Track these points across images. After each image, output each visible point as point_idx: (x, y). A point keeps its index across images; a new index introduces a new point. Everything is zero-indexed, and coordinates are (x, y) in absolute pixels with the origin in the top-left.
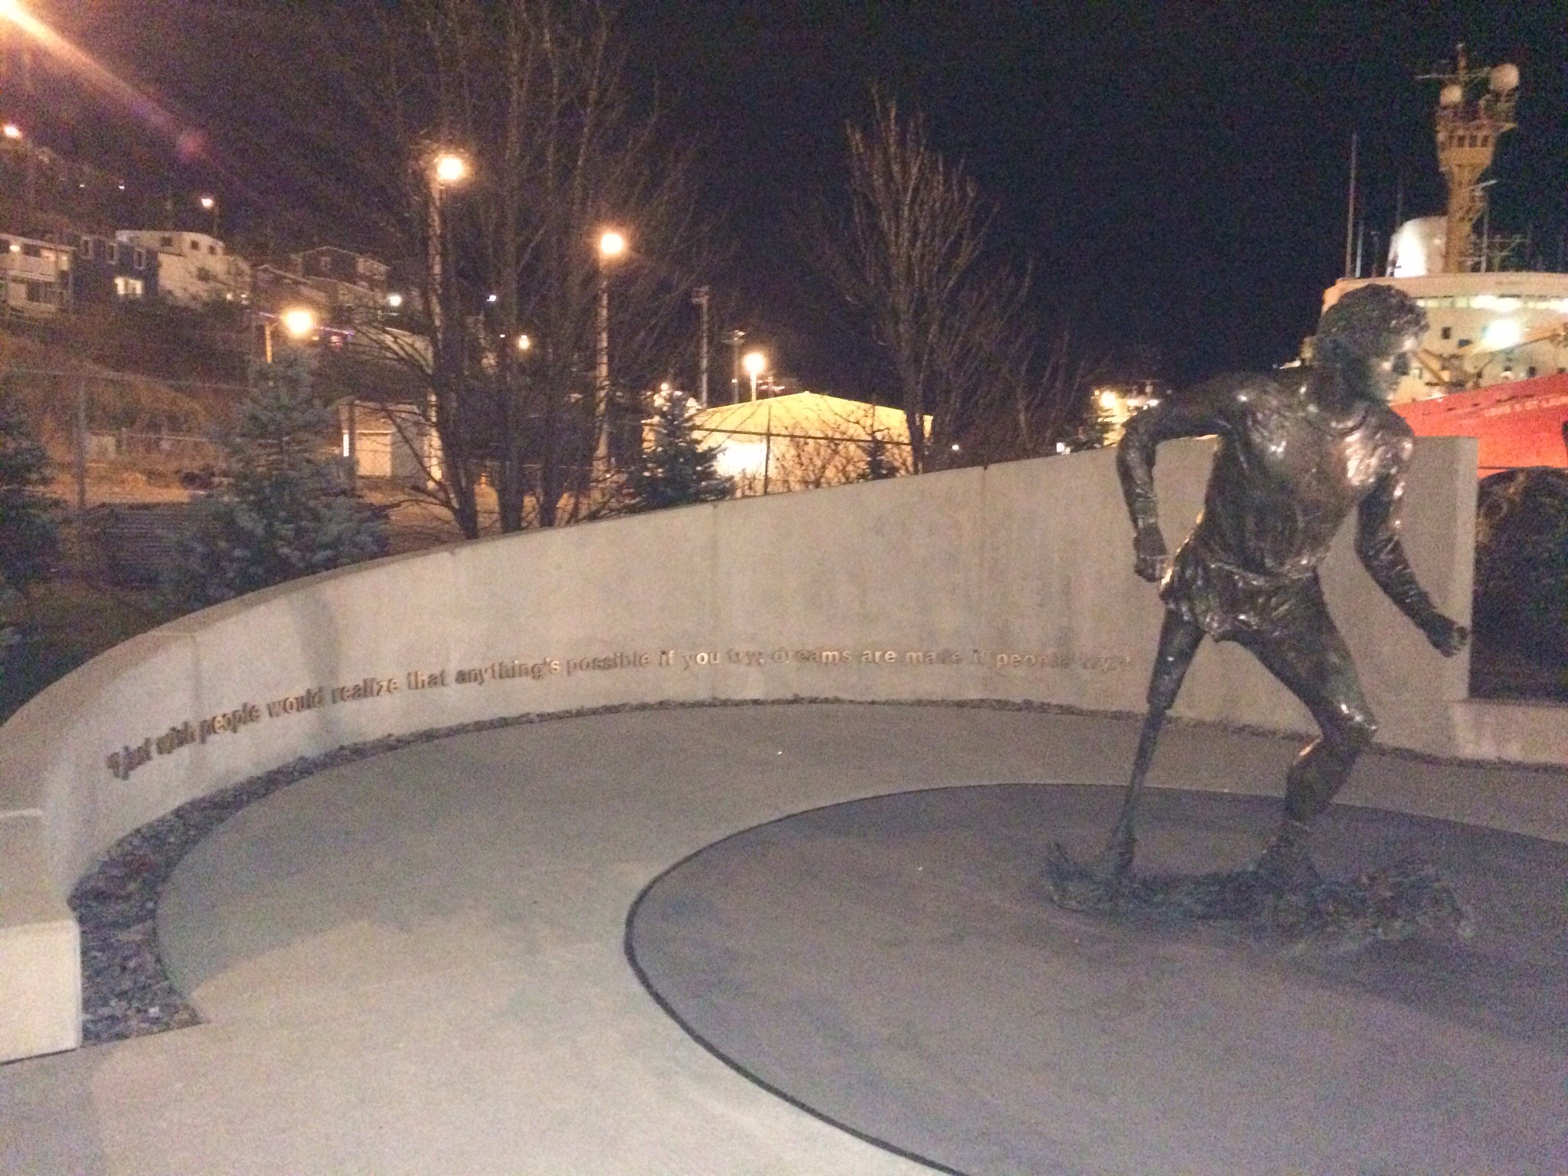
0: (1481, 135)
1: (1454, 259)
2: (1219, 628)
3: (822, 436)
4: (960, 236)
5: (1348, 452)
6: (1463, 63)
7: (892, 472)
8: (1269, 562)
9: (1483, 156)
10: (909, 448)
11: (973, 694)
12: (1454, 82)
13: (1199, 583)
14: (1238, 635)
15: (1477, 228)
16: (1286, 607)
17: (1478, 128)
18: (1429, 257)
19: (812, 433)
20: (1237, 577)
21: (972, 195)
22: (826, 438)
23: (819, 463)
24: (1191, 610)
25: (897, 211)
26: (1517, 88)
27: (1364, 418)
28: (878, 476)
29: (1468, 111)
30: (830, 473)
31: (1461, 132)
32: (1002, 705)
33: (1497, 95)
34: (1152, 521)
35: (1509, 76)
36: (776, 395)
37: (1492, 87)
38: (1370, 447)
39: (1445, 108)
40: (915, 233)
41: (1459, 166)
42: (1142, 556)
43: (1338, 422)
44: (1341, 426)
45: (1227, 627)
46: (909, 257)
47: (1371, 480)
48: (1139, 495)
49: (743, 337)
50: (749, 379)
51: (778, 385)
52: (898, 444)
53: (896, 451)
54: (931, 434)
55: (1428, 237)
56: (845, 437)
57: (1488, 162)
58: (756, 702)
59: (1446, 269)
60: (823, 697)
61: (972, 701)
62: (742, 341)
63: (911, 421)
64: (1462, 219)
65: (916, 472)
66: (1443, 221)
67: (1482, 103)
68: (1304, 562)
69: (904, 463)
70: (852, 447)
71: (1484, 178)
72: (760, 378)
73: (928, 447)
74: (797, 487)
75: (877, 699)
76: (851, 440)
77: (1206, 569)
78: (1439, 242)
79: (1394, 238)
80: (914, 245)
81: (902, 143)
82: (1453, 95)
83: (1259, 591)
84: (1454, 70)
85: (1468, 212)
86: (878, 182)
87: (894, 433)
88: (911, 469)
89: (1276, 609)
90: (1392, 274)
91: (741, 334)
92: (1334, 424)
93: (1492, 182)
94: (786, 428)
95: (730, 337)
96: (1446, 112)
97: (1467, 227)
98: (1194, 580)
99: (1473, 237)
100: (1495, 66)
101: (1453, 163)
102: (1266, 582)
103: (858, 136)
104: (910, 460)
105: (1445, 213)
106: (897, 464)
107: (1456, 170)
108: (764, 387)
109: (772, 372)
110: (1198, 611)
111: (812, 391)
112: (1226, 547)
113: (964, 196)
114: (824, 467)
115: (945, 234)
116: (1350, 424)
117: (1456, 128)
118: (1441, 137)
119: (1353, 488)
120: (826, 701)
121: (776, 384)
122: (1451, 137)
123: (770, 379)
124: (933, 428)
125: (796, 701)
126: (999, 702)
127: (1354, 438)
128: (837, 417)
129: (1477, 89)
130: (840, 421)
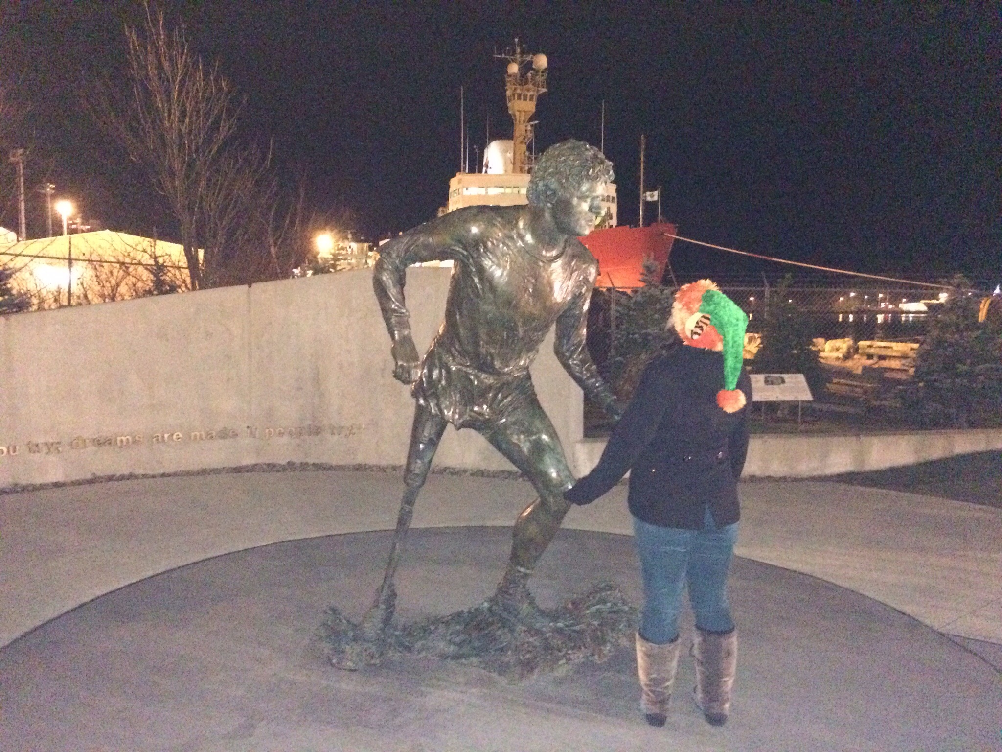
0: (529, 94)
1: (518, 164)
2: (459, 418)
3: (115, 261)
4: (218, 118)
5: (554, 277)
6: (518, 50)
7: (173, 289)
8: (497, 364)
9: (530, 106)
10: (187, 271)
11: (248, 460)
12: (514, 61)
13: (443, 382)
14: (474, 424)
15: (529, 148)
16: (509, 399)
17: (528, 90)
18: (505, 163)
19: (106, 258)
20: (472, 377)
21: (225, 89)
22: (118, 262)
23: (113, 282)
24: (438, 405)
25: (168, 93)
26: (546, 69)
27: (564, 248)
28: (161, 293)
29: (522, 79)
30: (123, 289)
31: (519, 91)
32: (271, 467)
33: (537, 71)
34: (406, 332)
35: (542, 61)
36: (83, 231)
37: (534, 66)
38: (568, 273)
39: (510, 76)
40: (183, 113)
41: (519, 111)
42: (400, 363)
43: (547, 251)
44: (548, 255)
45: (467, 417)
46: (180, 130)
47: (569, 298)
48: (395, 311)
49: (53, 189)
50: (61, 221)
51: (84, 225)
52: (179, 268)
53: (177, 273)
54: (204, 261)
55: (505, 151)
56: (134, 262)
57: (534, 110)
58: (56, 485)
59: (514, 171)
60: (118, 474)
61: (247, 466)
62: (53, 192)
63: (188, 252)
64: (521, 143)
65: (194, 289)
66: (511, 143)
67: (529, 75)
68: (522, 363)
69: (184, 281)
70: (140, 269)
71: (531, 120)
72: (71, 219)
73: (202, 270)
74: (96, 300)
75: (167, 472)
76: (140, 264)
77: (448, 371)
78: (510, 155)
79: (486, 151)
80: (184, 122)
81: (169, 44)
82: (514, 68)
83: (490, 387)
84: (514, 53)
85: (524, 139)
86: (153, 72)
87: (175, 258)
88: (190, 286)
89: (502, 401)
90: (486, 172)
91: (53, 186)
92: (544, 253)
93: (537, 122)
94: (84, 254)
95: (43, 188)
96: (510, 79)
97: (524, 147)
98: (440, 380)
99: (527, 153)
100: (534, 54)
101: (516, 108)
102: (495, 380)
103: (134, 37)
104: (188, 281)
105: (513, 139)
106: (178, 283)
107: (517, 114)
108: (74, 226)
109: (80, 215)
110: (443, 406)
111: (111, 230)
112: (463, 353)
113: (220, 89)
114: (118, 285)
115: (207, 115)
116: (554, 253)
117: (515, 89)
118: (508, 93)
119: (558, 304)
120: (122, 478)
121: (83, 224)
122: (514, 95)
123: (78, 221)
124: (205, 256)
125: (94, 481)
126: (268, 465)
127: (557, 266)
128: (127, 246)
129: (527, 67)
130: (129, 249)
